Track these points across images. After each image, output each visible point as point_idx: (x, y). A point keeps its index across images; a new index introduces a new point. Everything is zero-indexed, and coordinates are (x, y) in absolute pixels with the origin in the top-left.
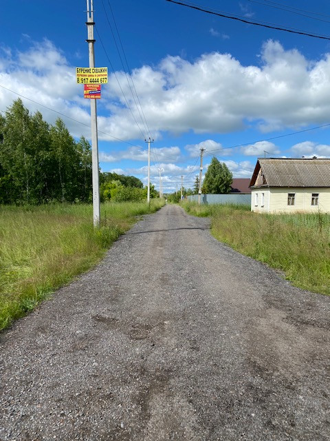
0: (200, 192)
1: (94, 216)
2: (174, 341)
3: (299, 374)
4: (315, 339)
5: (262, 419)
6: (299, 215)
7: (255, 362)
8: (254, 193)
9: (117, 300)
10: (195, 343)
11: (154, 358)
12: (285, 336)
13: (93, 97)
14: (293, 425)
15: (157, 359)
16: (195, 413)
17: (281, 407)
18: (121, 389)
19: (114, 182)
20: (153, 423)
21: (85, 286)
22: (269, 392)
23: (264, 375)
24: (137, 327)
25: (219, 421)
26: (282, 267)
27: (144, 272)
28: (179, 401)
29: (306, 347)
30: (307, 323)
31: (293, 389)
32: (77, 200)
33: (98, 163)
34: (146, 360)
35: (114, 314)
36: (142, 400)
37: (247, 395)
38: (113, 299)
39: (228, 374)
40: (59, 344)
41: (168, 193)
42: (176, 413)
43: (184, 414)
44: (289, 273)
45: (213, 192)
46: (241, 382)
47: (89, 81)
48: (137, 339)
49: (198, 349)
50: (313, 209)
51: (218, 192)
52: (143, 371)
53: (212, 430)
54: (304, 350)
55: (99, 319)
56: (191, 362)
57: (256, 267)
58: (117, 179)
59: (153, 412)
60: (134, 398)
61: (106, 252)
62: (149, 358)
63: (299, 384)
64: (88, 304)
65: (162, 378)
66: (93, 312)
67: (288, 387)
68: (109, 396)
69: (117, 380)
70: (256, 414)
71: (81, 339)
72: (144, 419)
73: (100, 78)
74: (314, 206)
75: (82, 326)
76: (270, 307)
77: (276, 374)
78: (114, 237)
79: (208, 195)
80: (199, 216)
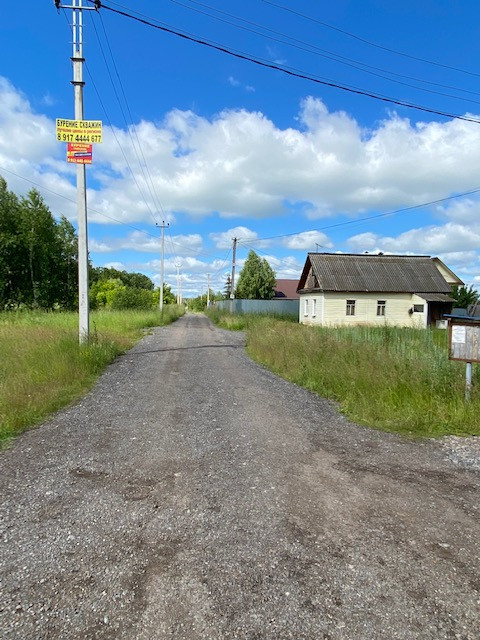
0: (232, 296)
1: (81, 329)
2: (186, 499)
3: (350, 536)
4: (373, 490)
5: (299, 599)
6: (361, 328)
7: (294, 524)
8: (303, 299)
9: (108, 447)
10: (215, 501)
11: (157, 525)
12: (335, 487)
13: (81, 161)
14: (339, 604)
15: (161, 525)
16: (210, 596)
17: (324, 581)
18: (107, 571)
19: (112, 281)
20: (150, 614)
21: (63, 427)
22: (311, 562)
23: (306, 541)
24: (136, 483)
25: (242, 605)
26: (335, 397)
27: (150, 406)
28: (188, 582)
29: (361, 501)
30: (365, 470)
31: (342, 557)
32: (57, 306)
33: (88, 253)
34: (145, 528)
35: (103, 466)
36: (137, 585)
37: (282, 569)
38: (103, 445)
39: (258, 541)
40: (18, 511)
41: (189, 297)
42: (184, 598)
43: (195, 599)
44: (345, 405)
45: (251, 296)
46: (274, 552)
47: (74, 138)
48: (134, 499)
49: (218, 509)
50: (379, 321)
51: (258, 297)
52: (140, 544)
53: (231, 618)
54: (359, 504)
55: (80, 474)
56: (209, 527)
57: (302, 396)
58: (116, 277)
59: (151, 599)
60: (125, 582)
61: (97, 380)
62: (150, 524)
63: (350, 549)
64: (64, 453)
65: (167, 553)
66: (72, 464)
67: (336, 555)
68: (89, 581)
69: (103, 558)
70: (292, 592)
71: (52, 503)
72: (137, 609)
73: (90, 135)
74: (381, 318)
75: (54, 484)
76: (318, 450)
77: (321, 537)
78: (109, 358)
79: (244, 301)
80: (230, 329)
